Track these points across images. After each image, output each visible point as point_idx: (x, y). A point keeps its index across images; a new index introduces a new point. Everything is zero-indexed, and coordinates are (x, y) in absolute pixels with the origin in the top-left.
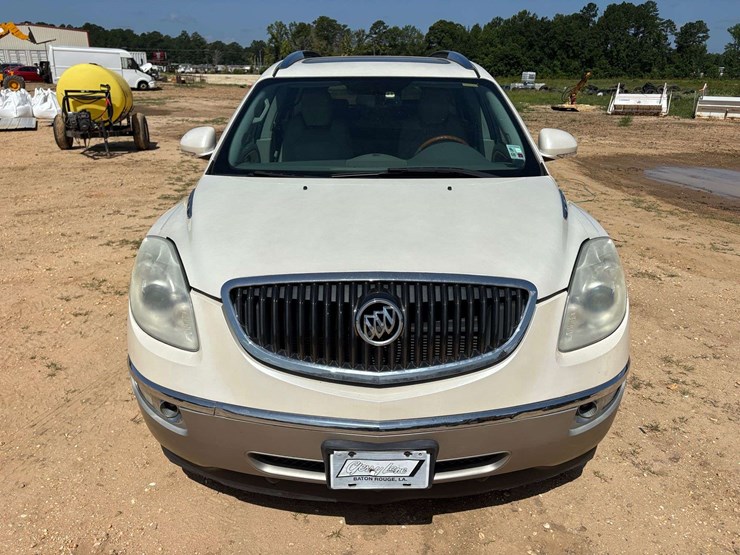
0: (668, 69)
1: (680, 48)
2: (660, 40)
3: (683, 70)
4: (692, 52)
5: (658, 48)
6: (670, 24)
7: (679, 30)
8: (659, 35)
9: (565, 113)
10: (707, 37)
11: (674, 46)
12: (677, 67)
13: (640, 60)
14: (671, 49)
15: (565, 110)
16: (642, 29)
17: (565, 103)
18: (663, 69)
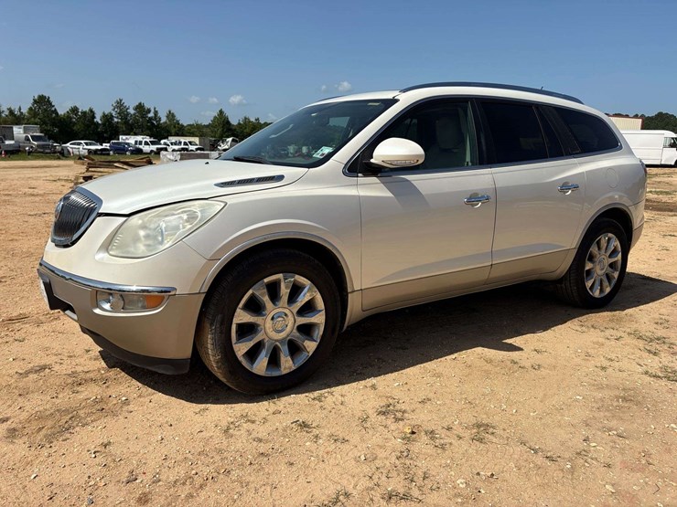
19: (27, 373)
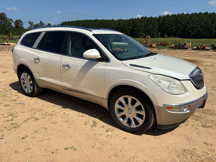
0: (15, 33)
1: (16, 27)
2: (9, 24)
3: (19, 33)
4: (20, 28)
5: (10, 26)
6: (11, 20)
7: (14, 22)
8: (9, 23)
9: (6, 46)
10: (23, 24)
11: (14, 26)
12: (17, 32)
13: (5, 30)
14: (13, 27)
15: (5, 45)
16: (3, 21)
17: (4, 42)
18: (13, 33)
19: (209, 127)
